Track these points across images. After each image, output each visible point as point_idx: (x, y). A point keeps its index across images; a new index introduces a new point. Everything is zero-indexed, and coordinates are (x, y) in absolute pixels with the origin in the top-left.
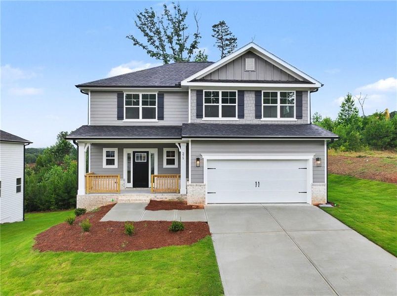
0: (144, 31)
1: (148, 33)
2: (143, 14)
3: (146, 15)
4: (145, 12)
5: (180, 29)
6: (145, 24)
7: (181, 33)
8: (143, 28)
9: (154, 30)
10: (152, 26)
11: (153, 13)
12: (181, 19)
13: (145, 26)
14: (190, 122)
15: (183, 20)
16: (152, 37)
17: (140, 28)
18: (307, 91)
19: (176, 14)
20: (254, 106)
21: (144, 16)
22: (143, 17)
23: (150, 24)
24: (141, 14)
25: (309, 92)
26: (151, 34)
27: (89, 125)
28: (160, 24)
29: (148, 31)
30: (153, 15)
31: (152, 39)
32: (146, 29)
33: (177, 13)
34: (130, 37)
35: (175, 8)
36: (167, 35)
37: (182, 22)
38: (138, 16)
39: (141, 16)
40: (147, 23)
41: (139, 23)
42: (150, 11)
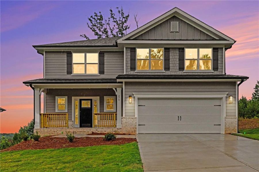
0: (94, 31)
1: (97, 33)
2: (94, 17)
3: (96, 17)
4: (95, 16)
5: (123, 29)
6: (95, 25)
7: (124, 32)
8: (94, 29)
9: (102, 30)
10: (101, 27)
11: (101, 16)
12: (124, 21)
13: (95, 27)
14: (125, 73)
15: (125, 21)
16: (101, 35)
17: (91, 29)
18: (223, 48)
19: (120, 18)
20: (178, 60)
21: (94, 18)
22: (93, 20)
23: (99, 25)
24: (92, 17)
25: (224, 49)
26: (101, 33)
27: (45, 78)
28: (108, 26)
29: (98, 31)
30: (101, 18)
31: (101, 37)
32: (96, 29)
33: (121, 16)
34: (83, 36)
35: (119, 12)
36: (113, 34)
37: (125, 23)
38: (90, 19)
39: (91, 19)
40: (96, 24)
41: (90, 25)
42: (99, 14)
